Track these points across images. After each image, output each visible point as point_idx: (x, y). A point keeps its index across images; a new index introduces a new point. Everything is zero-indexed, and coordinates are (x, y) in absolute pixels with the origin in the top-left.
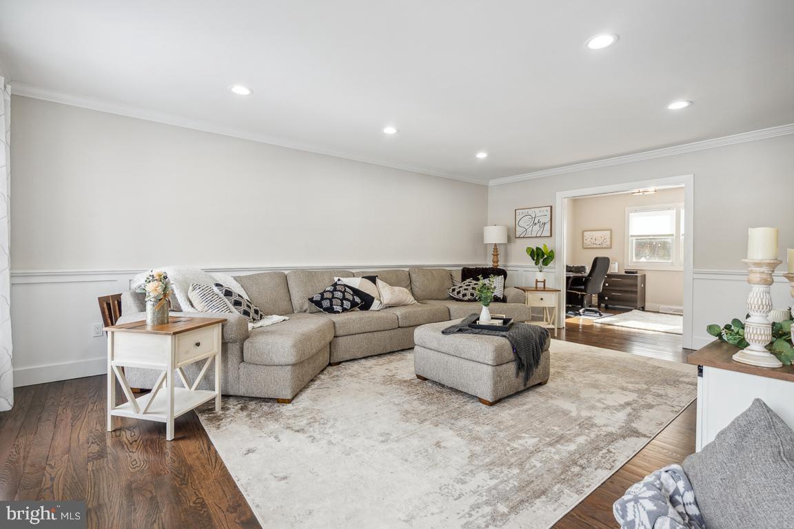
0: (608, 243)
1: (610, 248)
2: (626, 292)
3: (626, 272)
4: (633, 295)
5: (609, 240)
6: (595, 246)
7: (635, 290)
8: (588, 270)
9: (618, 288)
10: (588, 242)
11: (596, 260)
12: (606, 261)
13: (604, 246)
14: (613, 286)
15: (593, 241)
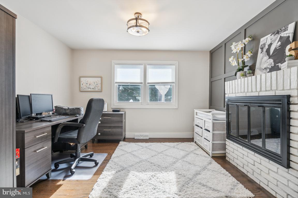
0: (100, 88)
1: (101, 92)
2: (115, 127)
3: (114, 111)
4: (119, 130)
5: (100, 85)
6: (89, 90)
7: (120, 125)
8: (83, 112)
9: (109, 125)
10: (84, 87)
11: (91, 102)
12: (101, 102)
13: (97, 90)
14: (106, 123)
15: (88, 85)
